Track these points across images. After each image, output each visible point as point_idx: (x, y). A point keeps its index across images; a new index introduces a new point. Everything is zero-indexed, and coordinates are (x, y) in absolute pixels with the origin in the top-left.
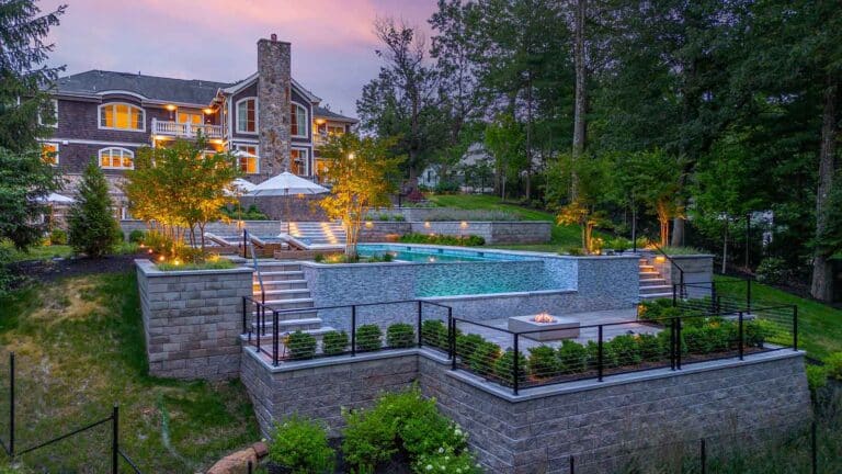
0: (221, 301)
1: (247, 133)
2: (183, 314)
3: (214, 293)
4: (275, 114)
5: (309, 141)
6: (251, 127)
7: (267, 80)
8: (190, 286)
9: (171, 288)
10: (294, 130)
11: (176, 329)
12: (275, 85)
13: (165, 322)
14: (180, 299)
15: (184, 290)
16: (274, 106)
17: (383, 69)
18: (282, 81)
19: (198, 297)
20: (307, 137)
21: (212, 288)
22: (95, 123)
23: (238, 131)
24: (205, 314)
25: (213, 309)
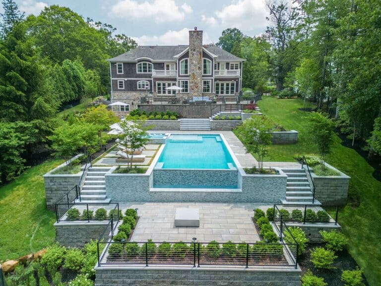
0: (69, 186)
1: (184, 75)
2: (56, 190)
3: (66, 183)
4: (195, 66)
5: (212, 76)
6: (186, 72)
7: (191, 50)
8: (57, 181)
9: (51, 181)
10: (205, 72)
11: (54, 195)
12: (195, 52)
13: (50, 192)
14: (54, 185)
15: (56, 182)
16: (194, 62)
17: (268, 28)
18: (198, 50)
19: (61, 185)
20: (211, 74)
21: (65, 182)
22: (136, 71)
23: (180, 74)
24: (64, 191)
25: (66, 189)
